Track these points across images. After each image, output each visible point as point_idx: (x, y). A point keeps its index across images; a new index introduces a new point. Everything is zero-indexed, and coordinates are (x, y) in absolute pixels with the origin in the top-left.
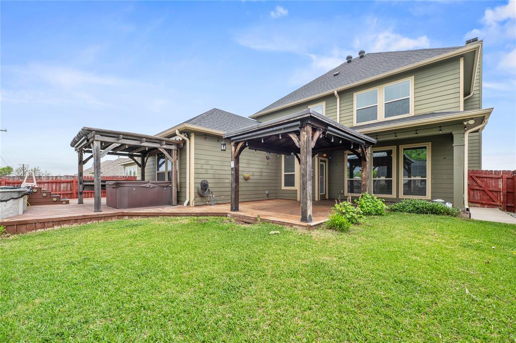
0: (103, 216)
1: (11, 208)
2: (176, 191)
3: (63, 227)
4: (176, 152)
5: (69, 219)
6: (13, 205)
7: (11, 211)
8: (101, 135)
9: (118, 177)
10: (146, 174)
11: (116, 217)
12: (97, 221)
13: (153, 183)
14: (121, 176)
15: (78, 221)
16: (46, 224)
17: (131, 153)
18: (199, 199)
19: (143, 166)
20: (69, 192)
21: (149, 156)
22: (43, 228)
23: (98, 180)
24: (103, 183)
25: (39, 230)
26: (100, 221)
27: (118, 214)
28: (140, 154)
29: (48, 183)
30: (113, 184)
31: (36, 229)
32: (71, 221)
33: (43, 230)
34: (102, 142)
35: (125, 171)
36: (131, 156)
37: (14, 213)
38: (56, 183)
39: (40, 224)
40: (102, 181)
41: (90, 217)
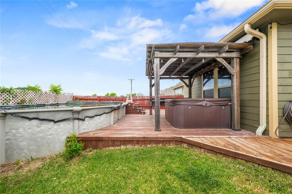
0: (162, 140)
1: (104, 120)
2: (239, 111)
3: (127, 147)
4: (238, 60)
5: (132, 139)
6: (106, 118)
7: (104, 123)
8: (160, 52)
9: (172, 96)
10: (192, 93)
11: (174, 142)
12: (156, 145)
13: (210, 101)
14: (173, 96)
15: (140, 142)
16: (115, 142)
17: (181, 76)
18: (286, 126)
19: (190, 86)
20: (148, 105)
21: (196, 77)
22: (113, 146)
23: (158, 97)
24: (162, 101)
25: (111, 147)
26: (158, 145)
27: (176, 139)
28: (188, 76)
29: (140, 100)
30: (170, 102)
31: (109, 147)
32: (134, 142)
33: (113, 148)
34: (161, 58)
35: (175, 93)
36: (182, 79)
37: (107, 124)
38: (143, 100)
39: (111, 142)
40: (161, 99)
41: (150, 139)
